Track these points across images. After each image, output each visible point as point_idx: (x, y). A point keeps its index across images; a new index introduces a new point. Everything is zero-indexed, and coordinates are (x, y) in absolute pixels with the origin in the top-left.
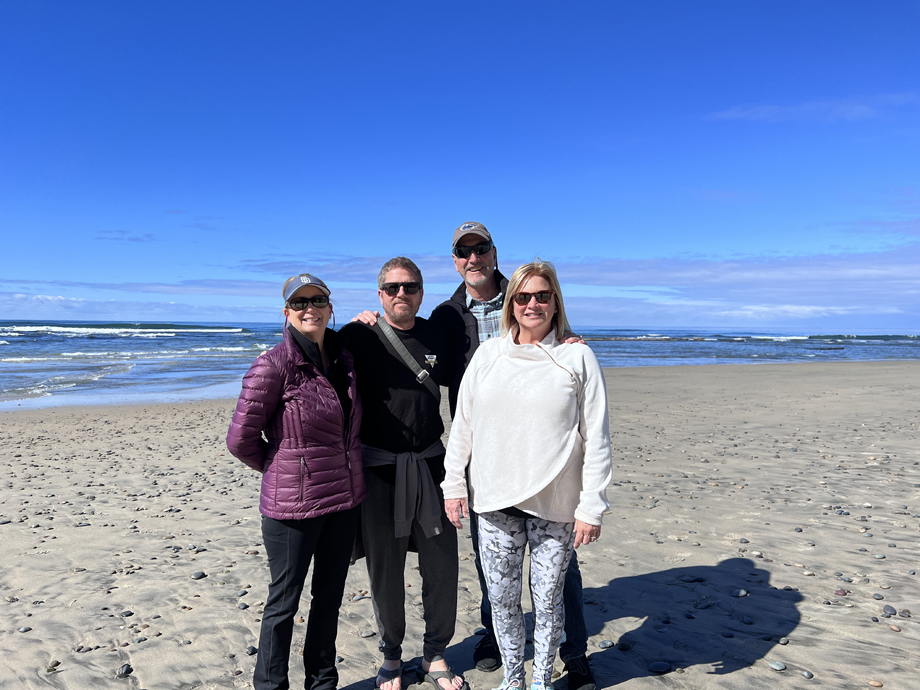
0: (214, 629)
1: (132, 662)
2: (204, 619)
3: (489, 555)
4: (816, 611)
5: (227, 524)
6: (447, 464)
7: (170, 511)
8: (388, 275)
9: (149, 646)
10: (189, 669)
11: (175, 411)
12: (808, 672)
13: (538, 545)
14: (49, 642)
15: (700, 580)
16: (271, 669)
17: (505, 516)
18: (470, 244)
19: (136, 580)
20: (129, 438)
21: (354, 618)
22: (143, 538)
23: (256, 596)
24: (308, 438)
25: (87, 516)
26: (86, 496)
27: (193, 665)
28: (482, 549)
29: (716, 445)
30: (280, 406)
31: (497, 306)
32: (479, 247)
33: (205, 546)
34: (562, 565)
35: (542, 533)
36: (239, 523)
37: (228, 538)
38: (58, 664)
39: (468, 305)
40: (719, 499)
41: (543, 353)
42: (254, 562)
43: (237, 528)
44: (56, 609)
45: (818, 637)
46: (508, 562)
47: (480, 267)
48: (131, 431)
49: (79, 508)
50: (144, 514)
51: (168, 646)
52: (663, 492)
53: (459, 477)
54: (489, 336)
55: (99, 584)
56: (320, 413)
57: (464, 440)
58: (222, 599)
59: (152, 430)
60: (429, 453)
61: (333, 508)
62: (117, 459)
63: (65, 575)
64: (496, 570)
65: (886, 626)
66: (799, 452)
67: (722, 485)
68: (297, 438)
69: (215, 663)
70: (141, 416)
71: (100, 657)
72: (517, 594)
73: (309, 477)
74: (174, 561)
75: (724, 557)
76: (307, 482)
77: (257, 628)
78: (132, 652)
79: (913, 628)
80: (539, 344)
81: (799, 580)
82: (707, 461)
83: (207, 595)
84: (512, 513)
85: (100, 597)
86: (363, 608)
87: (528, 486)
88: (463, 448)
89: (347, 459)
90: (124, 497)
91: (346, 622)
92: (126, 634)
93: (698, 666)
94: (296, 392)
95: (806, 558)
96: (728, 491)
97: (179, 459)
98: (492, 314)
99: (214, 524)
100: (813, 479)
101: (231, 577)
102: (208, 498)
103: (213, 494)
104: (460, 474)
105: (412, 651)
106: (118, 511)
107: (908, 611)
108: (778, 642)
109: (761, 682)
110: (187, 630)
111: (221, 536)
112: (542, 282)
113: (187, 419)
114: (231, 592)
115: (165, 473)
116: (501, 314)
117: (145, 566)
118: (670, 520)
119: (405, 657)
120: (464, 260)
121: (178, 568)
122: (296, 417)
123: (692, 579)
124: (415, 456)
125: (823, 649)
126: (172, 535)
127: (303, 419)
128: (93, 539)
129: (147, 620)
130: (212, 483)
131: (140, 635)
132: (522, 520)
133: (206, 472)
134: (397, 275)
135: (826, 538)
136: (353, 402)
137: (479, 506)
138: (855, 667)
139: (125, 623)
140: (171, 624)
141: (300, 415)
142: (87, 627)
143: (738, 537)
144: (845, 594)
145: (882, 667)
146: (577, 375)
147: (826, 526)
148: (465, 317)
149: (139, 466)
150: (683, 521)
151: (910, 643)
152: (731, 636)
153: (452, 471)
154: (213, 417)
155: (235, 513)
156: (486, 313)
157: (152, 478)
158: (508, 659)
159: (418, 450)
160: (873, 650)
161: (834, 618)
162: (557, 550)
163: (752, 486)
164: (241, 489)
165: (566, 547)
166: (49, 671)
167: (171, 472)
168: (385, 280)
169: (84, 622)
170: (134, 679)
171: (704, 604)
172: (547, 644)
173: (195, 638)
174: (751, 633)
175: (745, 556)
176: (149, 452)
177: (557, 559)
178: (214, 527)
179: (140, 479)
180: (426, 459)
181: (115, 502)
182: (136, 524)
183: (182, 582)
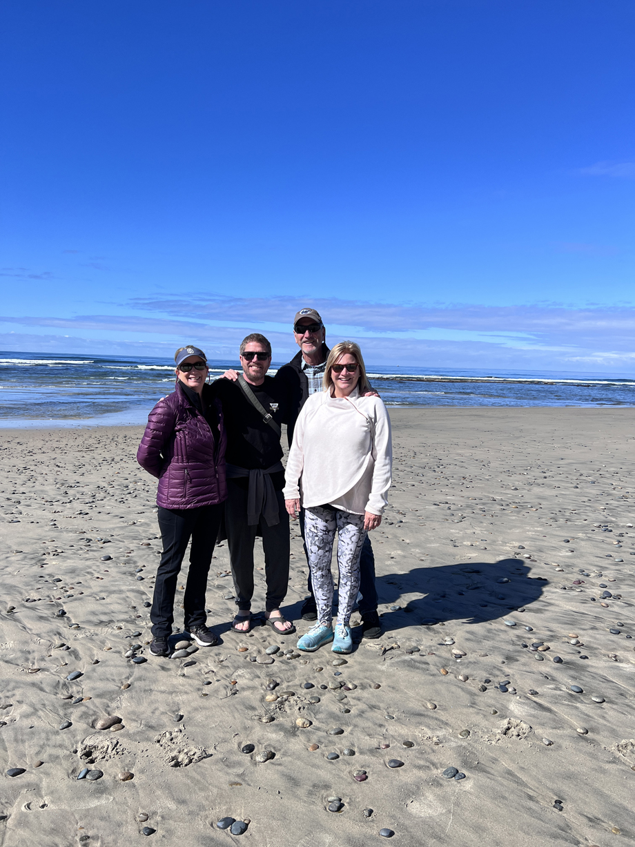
0: (121, 592)
1: (65, 608)
2: (112, 585)
3: (311, 534)
4: (553, 593)
5: (126, 524)
6: (286, 477)
7: (80, 513)
8: (247, 346)
9: (76, 599)
10: (105, 614)
11: (76, 436)
12: (529, 627)
13: (342, 528)
14: (5, 596)
15: (477, 572)
16: (162, 608)
17: (322, 509)
18: (305, 324)
19: (60, 559)
20: (39, 457)
21: (220, 587)
22: (62, 532)
23: (149, 572)
24: (190, 457)
25: (17, 516)
26: (13, 500)
27: (108, 611)
28: (307, 531)
29: (529, 477)
30: (173, 435)
31: (322, 369)
32: (313, 327)
33: (110, 539)
34: (357, 542)
35: (345, 521)
36: (134, 523)
37: (126, 534)
38: (14, 608)
39: (303, 366)
40: (514, 518)
41: (349, 404)
42: (147, 550)
43: (133, 527)
44: (6, 576)
45: (546, 608)
46: (323, 539)
47: (311, 340)
48: (40, 451)
49: (9, 510)
50: (60, 515)
51: (89, 600)
52: (471, 511)
53: (294, 485)
54: (316, 390)
55: (34, 561)
56: (199, 440)
57: (299, 461)
58: (125, 574)
59: (58, 451)
60: (272, 470)
61: (206, 503)
62: (33, 473)
63: (8, 555)
64: (315, 545)
65: (599, 604)
66: (596, 484)
67: (520, 507)
68: (182, 456)
69: (123, 611)
70: (47, 439)
71: (42, 605)
72: (328, 562)
73: (191, 483)
74: (87, 548)
75: (502, 558)
76: (188, 486)
77: (150, 591)
78: (64, 603)
79: (618, 605)
80: (347, 397)
81: (549, 574)
82: (516, 489)
83: (113, 571)
84: (327, 507)
85: (36, 569)
86: (227, 582)
87: (338, 490)
88: (298, 466)
89: (216, 472)
90: (43, 503)
91: (215, 590)
92: (58, 592)
93: (454, 621)
94: (184, 426)
95: (562, 559)
96: (524, 512)
97: (83, 474)
98: (318, 375)
99: (116, 523)
100: (597, 505)
101: (130, 560)
102: (109, 505)
103: (113, 503)
104: (295, 483)
105: (259, 608)
106: (40, 512)
107: (620, 596)
108: (517, 610)
109: (495, 632)
110: (101, 591)
111: (121, 532)
112: (351, 358)
113: (86, 442)
114: (131, 570)
115: (73, 485)
116: (323, 375)
117: (66, 551)
118: (469, 531)
119: (253, 610)
120: (302, 335)
121: (91, 553)
122: (183, 442)
123: (471, 571)
124: (262, 472)
125: (547, 615)
126: (84, 530)
127: (187, 444)
128: (24, 531)
129: (72, 584)
130: (112, 494)
131: (68, 593)
132: (334, 512)
133: (106, 486)
134: (253, 347)
135: (585, 546)
136: (221, 434)
137: (306, 503)
138: (563, 626)
139: (57, 586)
140: (89, 587)
141: (185, 441)
142: (30, 587)
143: (517, 544)
144: (580, 583)
145: (583, 627)
146: (371, 419)
147: (589, 539)
148: (300, 375)
149: (51, 480)
150: (480, 532)
151: (610, 614)
152: (486, 606)
153: (290, 481)
154: (108, 441)
155: (131, 516)
156: (314, 374)
157: (63, 489)
158: (320, 606)
159: (265, 468)
160: (582, 617)
161: (564, 598)
162: (355, 532)
163: (545, 509)
164: (134, 499)
165: (360, 530)
166: (8, 612)
167: (78, 485)
168: (244, 349)
169: (27, 584)
170: (68, 618)
171: (474, 586)
172: (347, 597)
173: (107, 596)
174: (500, 605)
175: (518, 557)
176: (57, 469)
177: (354, 539)
178: (116, 526)
179: (53, 490)
180: (270, 474)
181: (37, 506)
182: (55, 522)
183: (94, 562)
